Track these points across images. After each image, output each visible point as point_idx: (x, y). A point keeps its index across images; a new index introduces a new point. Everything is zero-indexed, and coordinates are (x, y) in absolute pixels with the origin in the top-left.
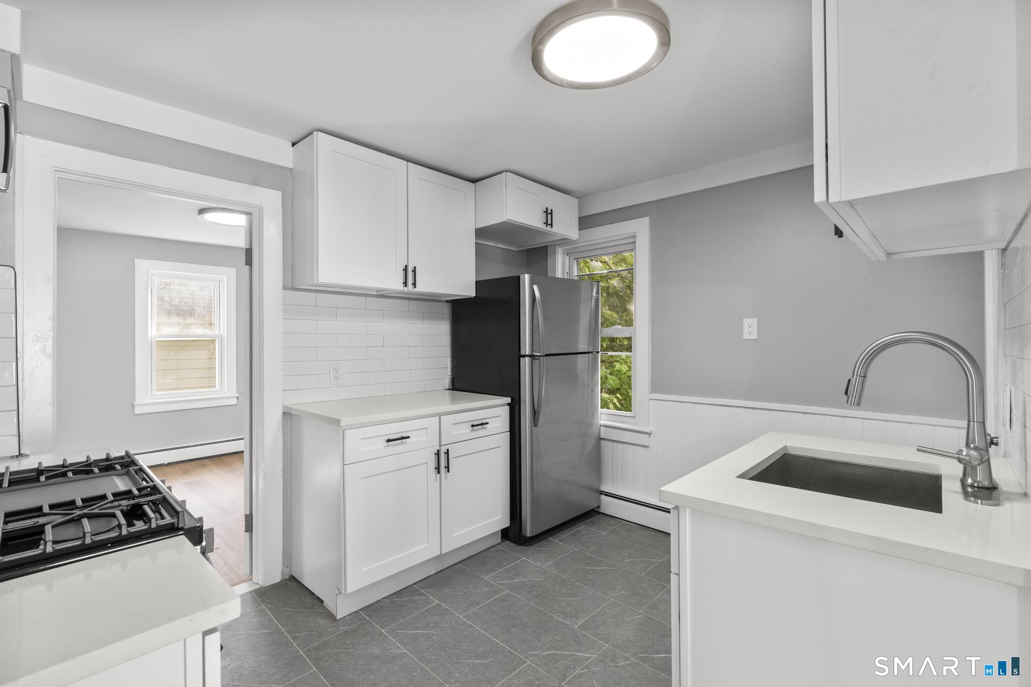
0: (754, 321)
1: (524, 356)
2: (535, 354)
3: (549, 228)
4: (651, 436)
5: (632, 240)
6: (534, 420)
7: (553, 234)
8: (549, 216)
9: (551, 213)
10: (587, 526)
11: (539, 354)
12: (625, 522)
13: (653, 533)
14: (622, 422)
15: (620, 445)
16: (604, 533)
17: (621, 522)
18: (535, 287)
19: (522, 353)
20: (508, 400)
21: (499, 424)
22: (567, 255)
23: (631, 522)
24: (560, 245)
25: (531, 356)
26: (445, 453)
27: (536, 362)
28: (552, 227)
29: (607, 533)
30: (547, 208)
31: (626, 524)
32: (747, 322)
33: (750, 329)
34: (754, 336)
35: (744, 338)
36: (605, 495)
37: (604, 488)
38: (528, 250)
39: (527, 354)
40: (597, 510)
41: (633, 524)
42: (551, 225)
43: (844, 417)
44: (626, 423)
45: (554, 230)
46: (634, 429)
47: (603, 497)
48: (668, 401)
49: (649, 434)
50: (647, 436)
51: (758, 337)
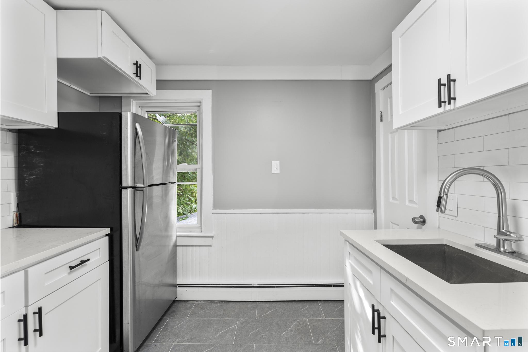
0: (278, 163)
1: (126, 188)
2: (138, 185)
3: (137, 79)
4: (214, 238)
5: (198, 104)
6: (136, 246)
7: (138, 86)
8: (139, 69)
9: (140, 67)
10: (172, 317)
11: (142, 186)
12: (196, 302)
13: (218, 305)
14: (190, 231)
15: (189, 248)
16: (188, 318)
17: (194, 303)
18: (137, 125)
19: (124, 185)
20: (108, 231)
21: (98, 257)
22: (140, 108)
23: (200, 301)
24: (135, 98)
25: (134, 188)
26: (35, 313)
27: (139, 193)
28: (140, 79)
29: (190, 317)
30: (137, 61)
31: (199, 304)
32: (274, 163)
33: (276, 167)
34: (278, 171)
35: (272, 173)
36: (179, 287)
37: (179, 282)
38: (100, 97)
39: (129, 186)
40: (176, 299)
41: (202, 302)
42: (140, 77)
43: (321, 213)
44: (194, 232)
45: (140, 82)
46: (202, 235)
47: (179, 289)
48: (226, 213)
49: (212, 237)
50: (211, 239)
51: (280, 172)
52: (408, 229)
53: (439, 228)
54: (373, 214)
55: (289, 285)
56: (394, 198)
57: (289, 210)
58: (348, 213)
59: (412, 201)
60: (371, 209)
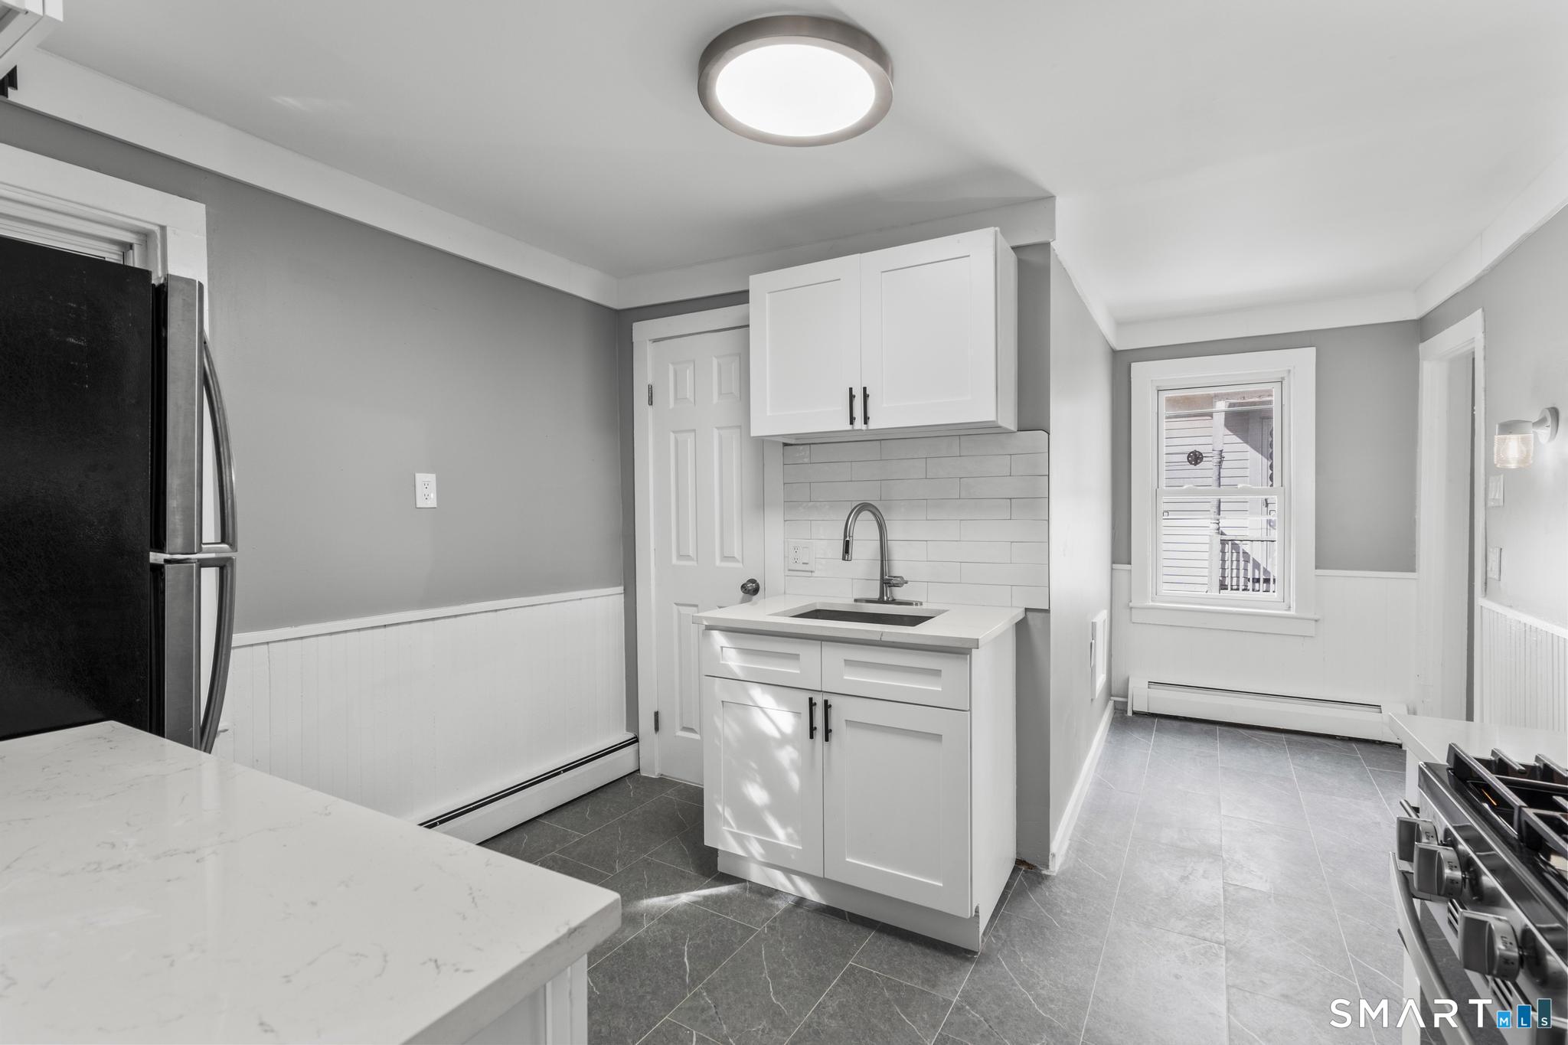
0: (431, 478)
32: (421, 479)
33: (427, 491)
34: (434, 502)
35: (418, 506)
51: (438, 504)
52: (720, 607)
53: (785, 593)
54: (623, 595)
55: (471, 806)
56: (680, 557)
57: (469, 606)
58: (577, 600)
59: (725, 558)
60: (620, 585)
